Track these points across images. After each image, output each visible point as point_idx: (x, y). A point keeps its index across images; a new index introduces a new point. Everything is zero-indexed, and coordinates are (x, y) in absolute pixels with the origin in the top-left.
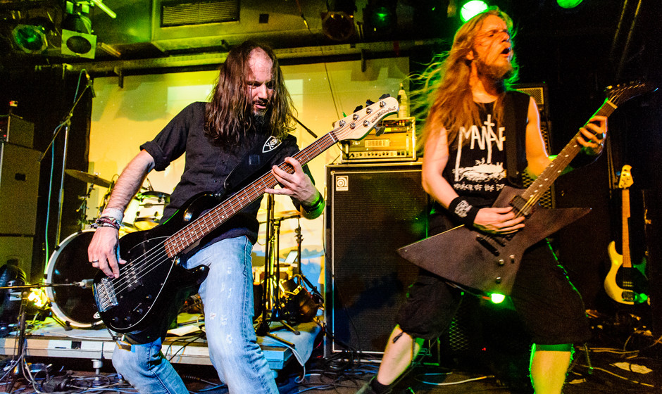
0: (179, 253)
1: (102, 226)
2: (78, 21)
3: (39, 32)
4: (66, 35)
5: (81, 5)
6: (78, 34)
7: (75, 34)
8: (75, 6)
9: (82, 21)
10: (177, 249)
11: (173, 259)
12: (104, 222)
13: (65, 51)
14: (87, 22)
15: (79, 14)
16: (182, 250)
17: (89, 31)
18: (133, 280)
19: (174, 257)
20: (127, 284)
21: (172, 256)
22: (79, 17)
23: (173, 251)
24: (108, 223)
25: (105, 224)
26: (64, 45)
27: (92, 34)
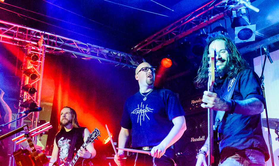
2: (241, 20)
4: (238, 30)
5: (240, 10)
6: (244, 27)
7: (243, 27)
8: (237, 12)
9: (243, 19)
13: (238, 41)
14: (246, 18)
15: (241, 15)
17: (249, 23)
22: (241, 17)
26: (236, 37)
27: (251, 24)
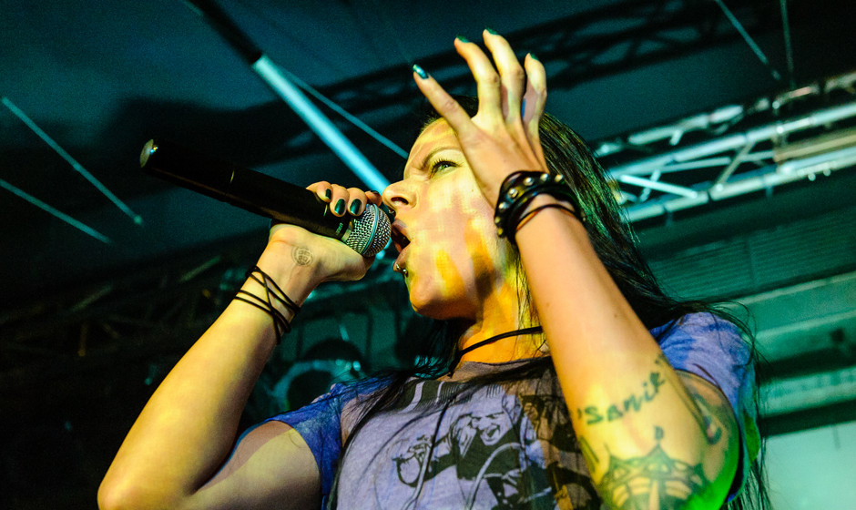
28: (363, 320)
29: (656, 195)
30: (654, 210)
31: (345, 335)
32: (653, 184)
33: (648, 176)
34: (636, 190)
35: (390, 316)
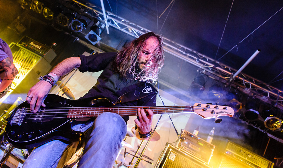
0: (74, 118)
1: (46, 80)
3: (82, 25)
4: (91, 32)
5: (102, 25)
6: (96, 35)
8: (100, 24)
9: (99, 30)
10: (74, 115)
11: (69, 119)
12: (48, 79)
13: (87, 37)
14: (100, 31)
16: (77, 118)
17: (99, 34)
18: (39, 117)
19: (70, 119)
20: (35, 117)
21: (70, 117)
22: (99, 28)
23: (71, 115)
24: (50, 80)
25: (48, 80)
26: (88, 35)
28: (90, 21)
29: (135, 34)
30: (133, 36)
31: (87, 21)
32: (135, 33)
33: (135, 31)
34: (133, 32)
35: (94, 23)
